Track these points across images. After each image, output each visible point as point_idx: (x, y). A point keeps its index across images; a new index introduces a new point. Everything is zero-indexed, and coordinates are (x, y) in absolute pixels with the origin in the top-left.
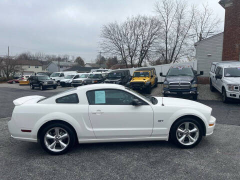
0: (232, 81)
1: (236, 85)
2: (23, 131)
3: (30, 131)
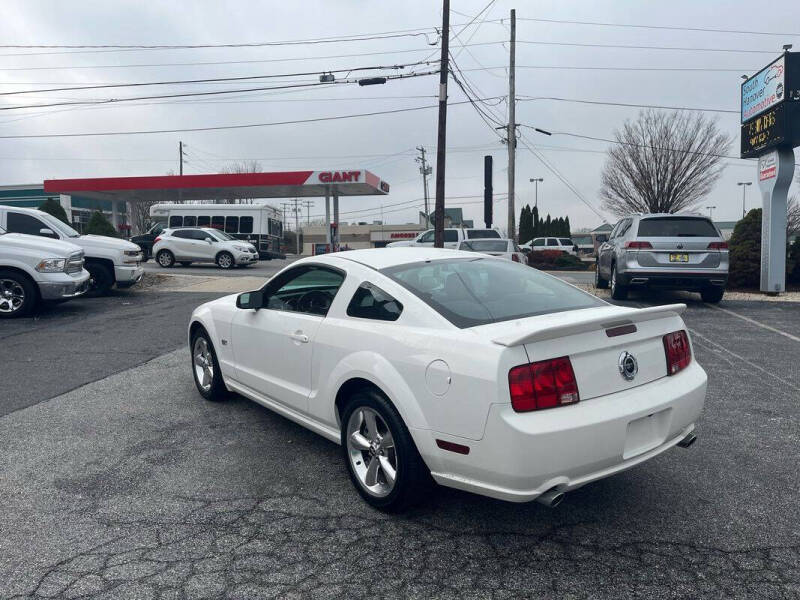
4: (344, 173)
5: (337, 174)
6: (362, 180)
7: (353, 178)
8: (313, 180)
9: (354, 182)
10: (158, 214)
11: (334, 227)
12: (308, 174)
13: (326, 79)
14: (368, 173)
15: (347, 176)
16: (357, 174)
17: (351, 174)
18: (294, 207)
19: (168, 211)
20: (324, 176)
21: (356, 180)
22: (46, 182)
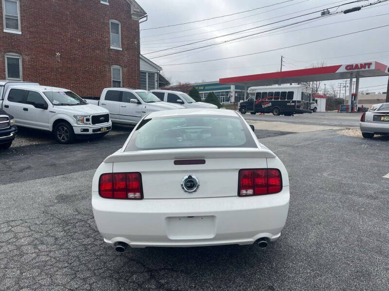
1: (85, 116)
4: (361, 65)
5: (357, 65)
6: (373, 67)
7: (367, 67)
8: (342, 70)
9: (367, 69)
10: (251, 92)
11: (355, 96)
12: (338, 67)
13: (325, 13)
14: (377, 63)
15: (363, 66)
16: (369, 64)
17: (365, 64)
18: (345, 85)
19: (255, 90)
20: (349, 67)
21: (369, 67)
22: (220, 79)
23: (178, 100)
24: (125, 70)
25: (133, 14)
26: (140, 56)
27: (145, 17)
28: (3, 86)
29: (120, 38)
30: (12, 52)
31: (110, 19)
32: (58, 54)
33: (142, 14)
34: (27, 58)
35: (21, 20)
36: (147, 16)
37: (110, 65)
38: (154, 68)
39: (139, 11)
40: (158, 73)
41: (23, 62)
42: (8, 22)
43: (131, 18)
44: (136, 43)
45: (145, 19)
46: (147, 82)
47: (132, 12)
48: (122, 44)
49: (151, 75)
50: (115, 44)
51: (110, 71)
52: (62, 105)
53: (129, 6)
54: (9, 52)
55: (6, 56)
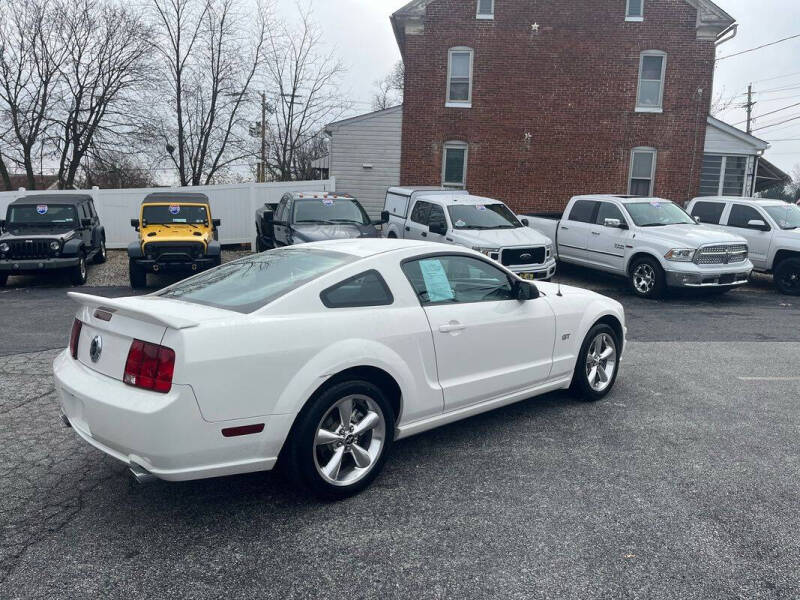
0: (482, 240)
1: (493, 250)
2: (228, 432)
3: (258, 428)
23: (751, 222)
24: (666, 153)
25: (701, 27)
26: (709, 120)
27: (731, 29)
28: (407, 196)
29: (662, 86)
30: (455, 139)
31: (642, 49)
32: (528, 135)
33: (724, 24)
34: (476, 148)
35: (474, 82)
36: (736, 26)
37: (628, 147)
38: (746, 145)
39: (714, 17)
40: (756, 157)
41: (469, 154)
42: (454, 90)
43: (695, 37)
44: (700, 91)
45: (731, 32)
46: (722, 179)
47: (699, 24)
48: (664, 99)
49: (737, 162)
50: (648, 101)
51: (628, 159)
52: (469, 228)
53: (692, 12)
54: (451, 139)
55: (446, 147)
